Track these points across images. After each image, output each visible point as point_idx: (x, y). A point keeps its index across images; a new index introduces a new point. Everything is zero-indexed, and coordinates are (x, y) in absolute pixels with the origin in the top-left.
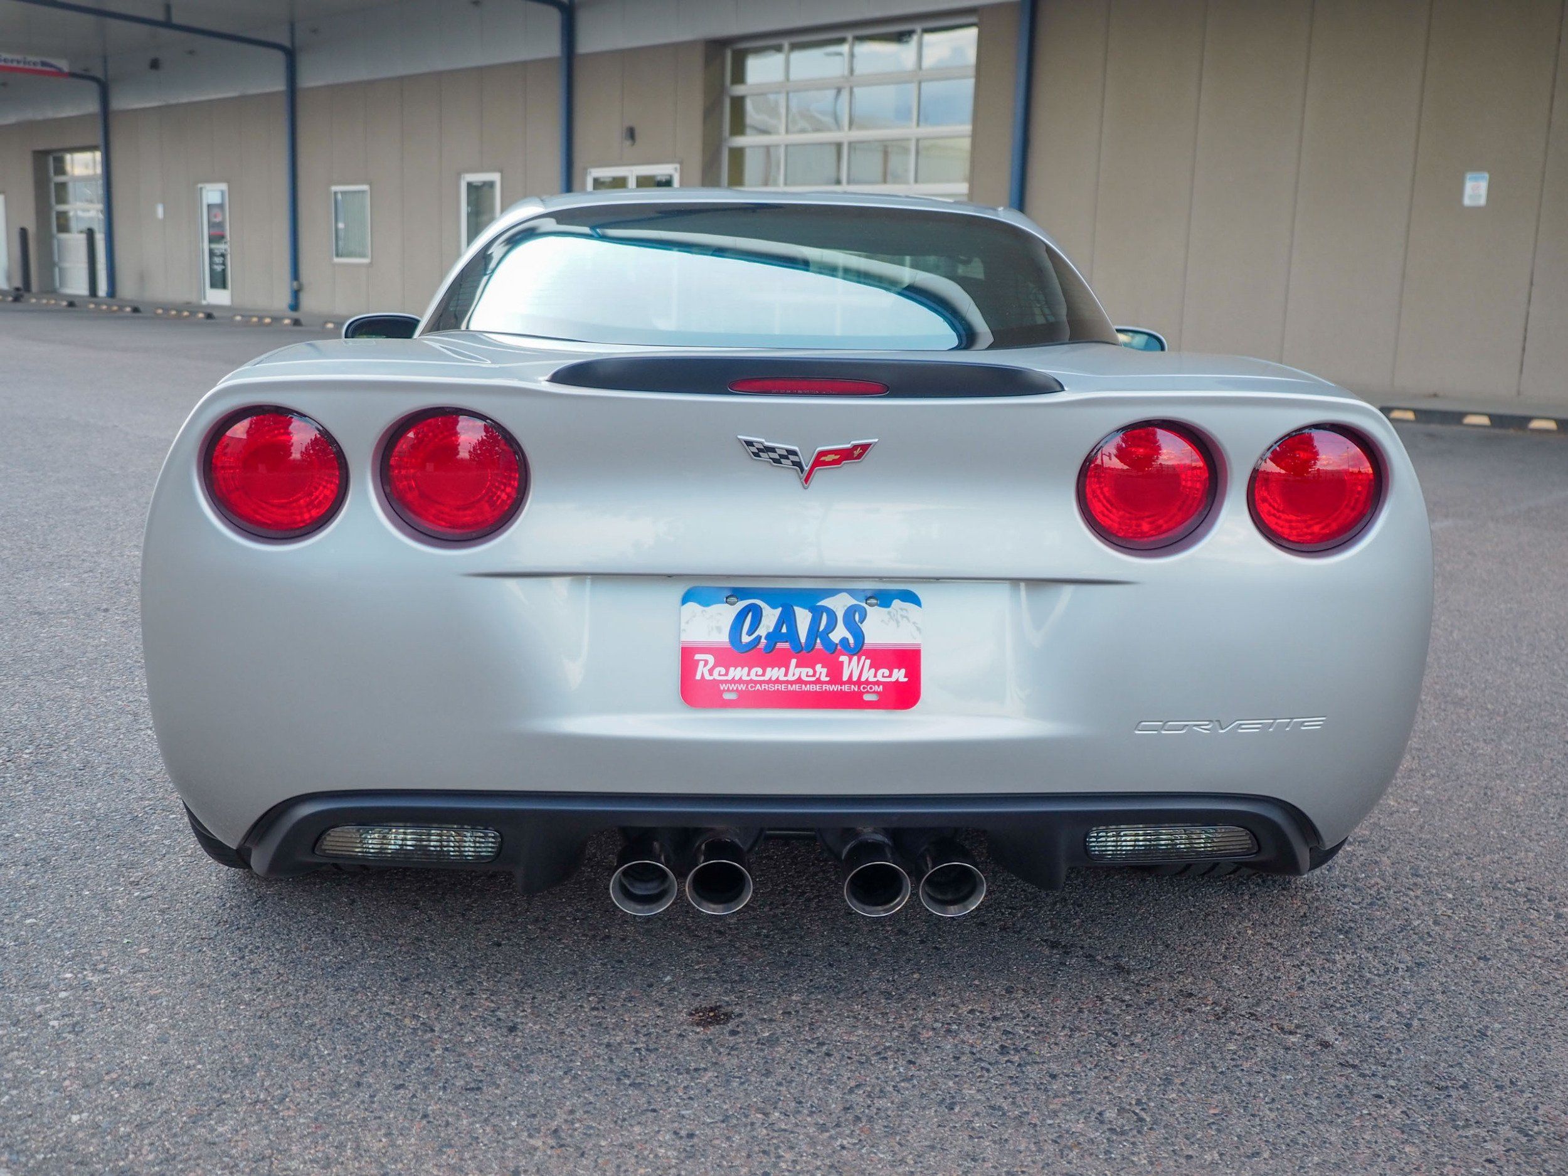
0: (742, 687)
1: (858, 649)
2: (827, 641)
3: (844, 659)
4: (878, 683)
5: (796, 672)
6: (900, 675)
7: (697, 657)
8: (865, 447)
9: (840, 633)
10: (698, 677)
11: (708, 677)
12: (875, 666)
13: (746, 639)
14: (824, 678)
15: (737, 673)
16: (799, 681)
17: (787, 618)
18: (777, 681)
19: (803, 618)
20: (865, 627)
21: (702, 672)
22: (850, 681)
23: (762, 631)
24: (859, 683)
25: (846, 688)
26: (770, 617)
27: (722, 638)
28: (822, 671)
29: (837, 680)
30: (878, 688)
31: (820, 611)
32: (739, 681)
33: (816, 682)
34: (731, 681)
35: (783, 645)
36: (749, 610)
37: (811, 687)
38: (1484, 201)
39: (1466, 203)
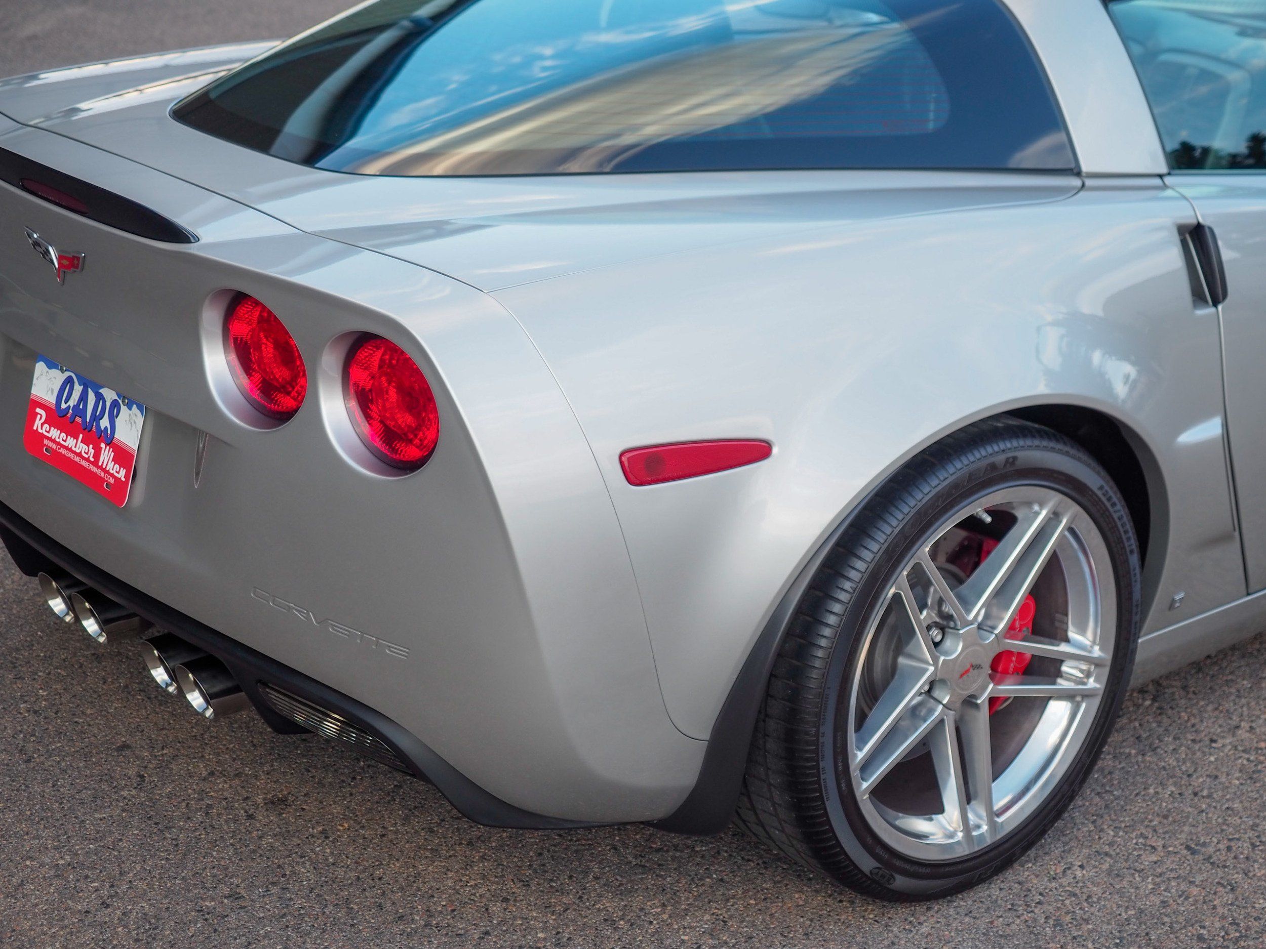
0: (54, 446)
1: (111, 443)
2: (98, 425)
3: (103, 445)
4: (112, 475)
5: (81, 448)
6: (123, 474)
7: (38, 410)
9: (105, 423)
10: (35, 428)
11: (40, 430)
12: (115, 460)
13: (64, 406)
14: (92, 459)
15: (54, 433)
16: (79, 455)
17: (83, 398)
18: (70, 450)
19: (92, 397)
20: (119, 422)
21: (38, 423)
22: (100, 468)
23: (72, 403)
24: (105, 471)
25: (99, 472)
26: (78, 389)
27: (51, 399)
28: (92, 451)
29: (95, 463)
30: (112, 481)
31: (100, 397)
32: (54, 441)
33: (87, 460)
34: (50, 439)
35: (78, 419)
36: (69, 380)
37: (84, 463)
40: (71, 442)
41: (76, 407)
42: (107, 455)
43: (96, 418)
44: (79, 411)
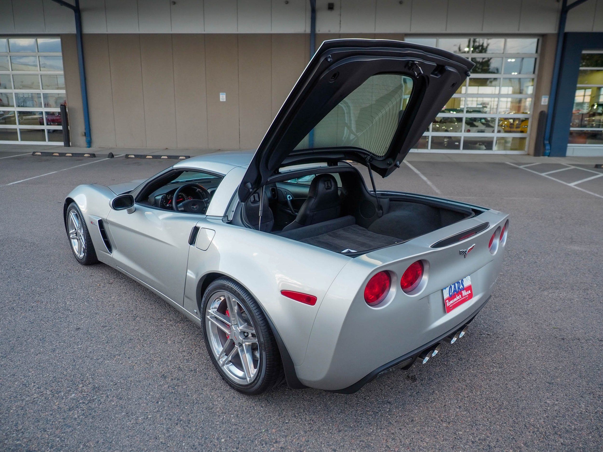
0: (452, 305)
1: (464, 289)
3: (462, 292)
4: (467, 295)
5: (458, 298)
6: (469, 292)
7: (447, 301)
8: (474, 246)
9: (461, 286)
11: (447, 306)
12: (466, 291)
13: (451, 294)
15: (451, 302)
16: (458, 300)
17: (455, 287)
18: (456, 301)
19: (456, 284)
20: (464, 284)
21: (447, 304)
22: (464, 296)
23: (452, 291)
25: (464, 298)
26: (453, 286)
27: (448, 295)
28: (460, 296)
29: (462, 297)
30: (467, 296)
31: (458, 283)
33: (460, 298)
35: (455, 293)
36: (450, 287)
37: (460, 300)
38: (225, 100)
39: (221, 100)
40: (455, 300)
41: (454, 291)
42: (465, 293)
43: (459, 288)
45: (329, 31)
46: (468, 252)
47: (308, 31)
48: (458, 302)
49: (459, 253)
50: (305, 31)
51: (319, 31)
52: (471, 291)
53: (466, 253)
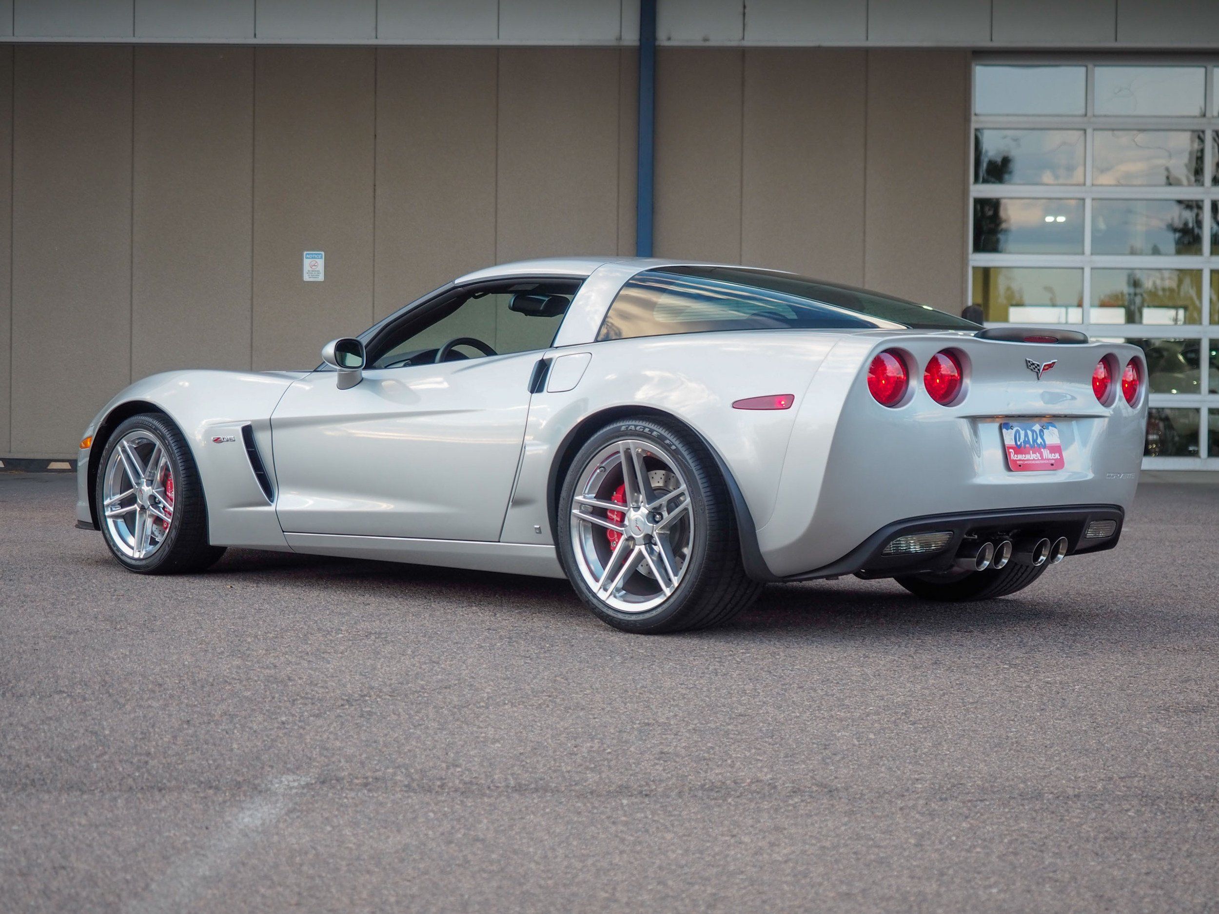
0: (1022, 462)
1: (1045, 446)
2: (1037, 444)
3: (1043, 450)
4: (1053, 459)
5: (1033, 456)
6: (1057, 456)
7: (1010, 450)
8: (1054, 363)
9: (1039, 441)
11: (1014, 459)
12: (1051, 453)
13: (1019, 443)
14: (1040, 458)
15: (1020, 457)
16: (1034, 460)
17: (1026, 435)
18: (1028, 460)
19: (1030, 433)
20: (1045, 437)
21: (1012, 456)
22: (1046, 460)
23: (1022, 440)
24: (1048, 459)
25: (1045, 462)
26: (1022, 433)
27: (1013, 443)
28: (1038, 455)
29: (1042, 459)
30: (1053, 462)
31: (1033, 431)
32: (1021, 460)
33: (1038, 460)
34: (1019, 460)
35: (1027, 445)
36: (1017, 431)
37: (1037, 462)
38: (321, 278)
39: (306, 278)
40: (1028, 457)
41: (1024, 441)
42: (1046, 453)
43: (1035, 441)
44: (1026, 442)
45: (706, 40)
46: (1044, 369)
47: (631, 37)
48: (1033, 462)
49: (1025, 364)
50: (620, 38)
51: (669, 39)
52: (1061, 455)
53: (1039, 370)
